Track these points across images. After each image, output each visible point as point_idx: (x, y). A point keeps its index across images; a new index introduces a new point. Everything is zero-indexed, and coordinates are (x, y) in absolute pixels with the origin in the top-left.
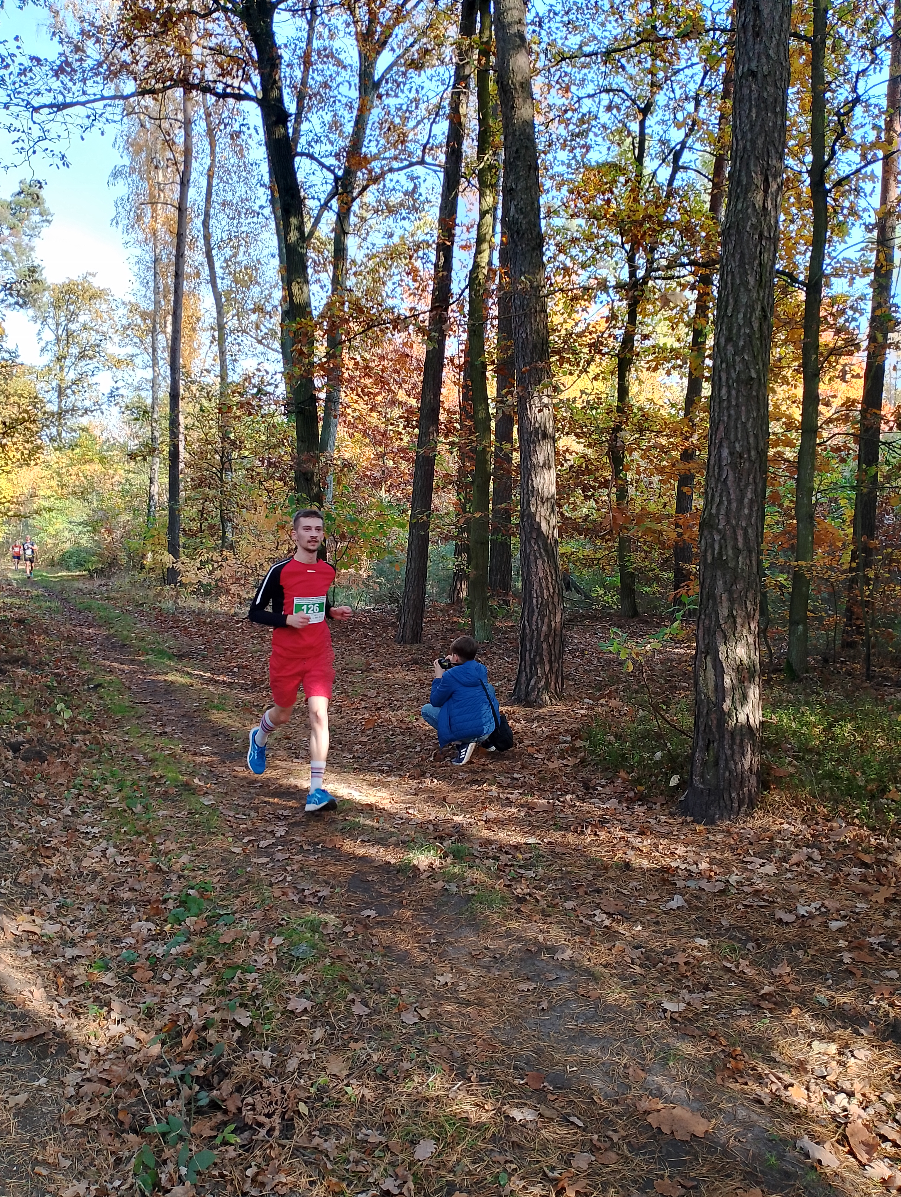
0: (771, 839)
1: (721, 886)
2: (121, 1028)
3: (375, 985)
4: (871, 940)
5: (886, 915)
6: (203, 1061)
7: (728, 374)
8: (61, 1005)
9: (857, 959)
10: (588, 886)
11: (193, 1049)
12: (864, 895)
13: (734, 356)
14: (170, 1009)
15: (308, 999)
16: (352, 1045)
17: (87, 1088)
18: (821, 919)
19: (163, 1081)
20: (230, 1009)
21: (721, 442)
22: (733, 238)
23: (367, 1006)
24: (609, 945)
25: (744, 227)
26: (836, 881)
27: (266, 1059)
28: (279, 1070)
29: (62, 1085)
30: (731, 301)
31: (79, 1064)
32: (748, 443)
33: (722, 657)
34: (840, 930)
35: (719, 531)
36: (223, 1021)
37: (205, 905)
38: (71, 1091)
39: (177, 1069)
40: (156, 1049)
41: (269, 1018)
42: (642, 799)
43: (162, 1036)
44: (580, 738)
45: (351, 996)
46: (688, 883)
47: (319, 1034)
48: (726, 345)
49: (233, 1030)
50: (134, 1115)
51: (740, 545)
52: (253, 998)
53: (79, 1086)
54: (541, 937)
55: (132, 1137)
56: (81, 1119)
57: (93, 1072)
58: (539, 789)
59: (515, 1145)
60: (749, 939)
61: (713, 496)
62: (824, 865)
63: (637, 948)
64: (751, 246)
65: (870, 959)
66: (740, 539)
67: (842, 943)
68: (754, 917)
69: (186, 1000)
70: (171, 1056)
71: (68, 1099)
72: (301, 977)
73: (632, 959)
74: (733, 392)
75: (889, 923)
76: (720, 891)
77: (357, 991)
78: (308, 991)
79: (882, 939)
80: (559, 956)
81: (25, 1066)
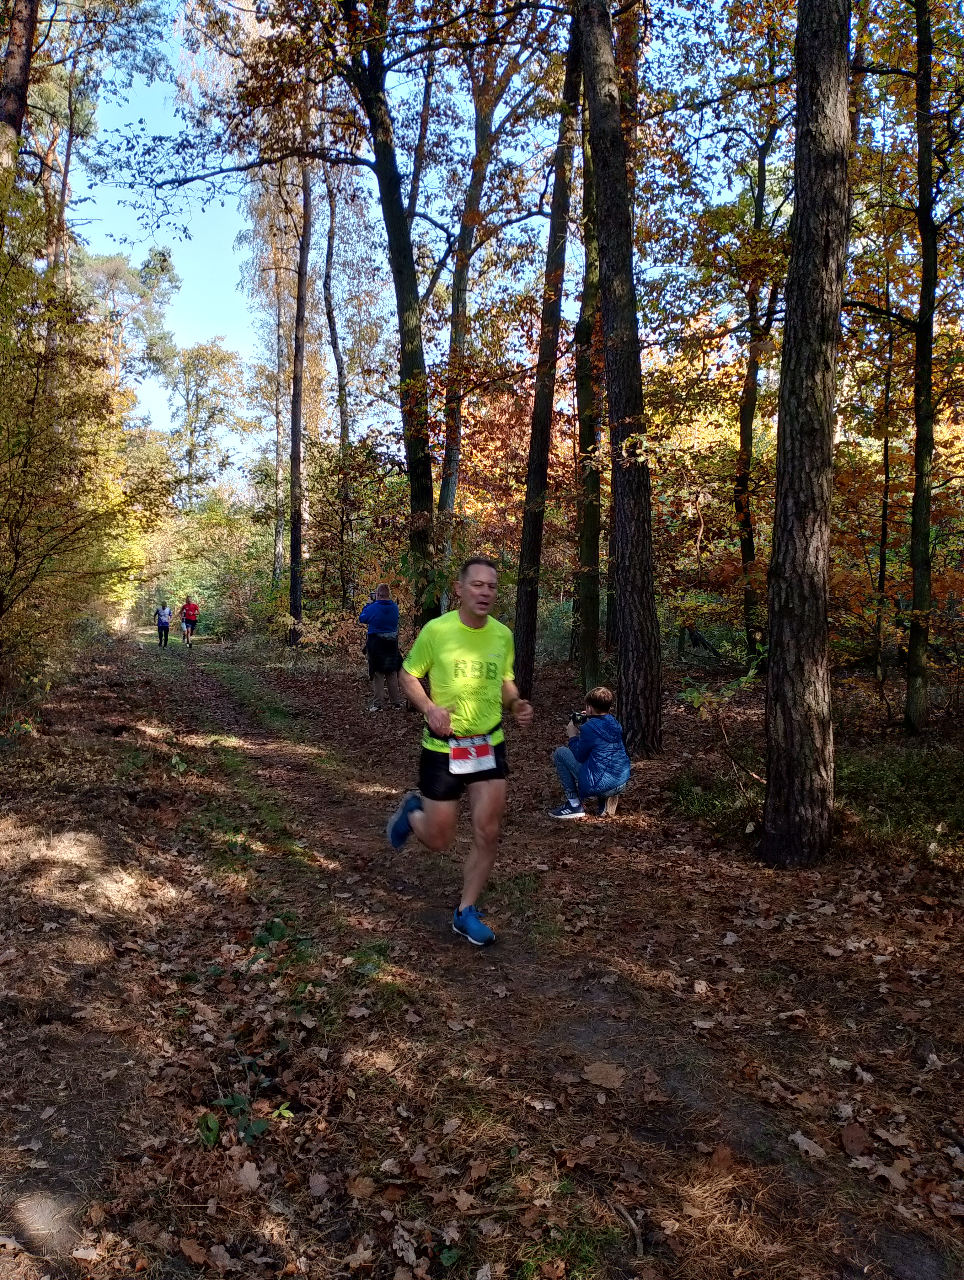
0: (837, 882)
1: (775, 923)
2: (203, 1028)
3: (430, 1000)
4: (912, 973)
5: (934, 950)
6: (270, 1055)
7: (792, 426)
8: (153, 1009)
9: (894, 989)
10: (648, 922)
11: (262, 1045)
12: (917, 933)
13: (797, 408)
14: (246, 1014)
15: (367, 1008)
16: (402, 1046)
17: (169, 1071)
18: (866, 954)
19: (233, 1067)
20: (297, 1013)
21: (786, 493)
22: (795, 294)
23: (419, 1015)
24: (655, 973)
25: (805, 283)
26: (892, 920)
27: (323, 1054)
28: (335, 1064)
29: (147, 1066)
30: (794, 355)
31: (163, 1053)
32: (813, 493)
33: (790, 703)
34: (884, 964)
35: (785, 579)
36: (291, 1024)
37: (288, 931)
38: (154, 1072)
39: (246, 1060)
40: (229, 1044)
41: (332, 1022)
42: (718, 845)
43: (237, 1033)
44: (668, 789)
45: (405, 1007)
46: (745, 922)
47: (374, 1036)
48: (789, 398)
49: (299, 1031)
50: (205, 1092)
51: (806, 593)
52: (319, 1007)
53: (161, 1069)
54: (590, 965)
55: (202, 1110)
56: (160, 1093)
57: (174, 1059)
58: (619, 837)
59: (531, 1128)
60: (794, 970)
61: (779, 545)
62: (883, 905)
63: (681, 976)
64: (812, 300)
65: (908, 990)
66: (806, 587)
67: (882, 975)
68: (801, 952)
69: (261, 1008)
70: (243, 1049)
71: (152, 1079)
72: (365, 991)
73: (676, 986)
74: (797, 444)
75: (934, 958)
76: (774, 928)
77: (412, 1003)
78: (369, 1002)
79: (924, 972)
80: (605, 980)
81: (117, 1051)
